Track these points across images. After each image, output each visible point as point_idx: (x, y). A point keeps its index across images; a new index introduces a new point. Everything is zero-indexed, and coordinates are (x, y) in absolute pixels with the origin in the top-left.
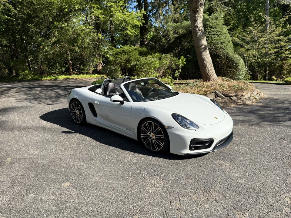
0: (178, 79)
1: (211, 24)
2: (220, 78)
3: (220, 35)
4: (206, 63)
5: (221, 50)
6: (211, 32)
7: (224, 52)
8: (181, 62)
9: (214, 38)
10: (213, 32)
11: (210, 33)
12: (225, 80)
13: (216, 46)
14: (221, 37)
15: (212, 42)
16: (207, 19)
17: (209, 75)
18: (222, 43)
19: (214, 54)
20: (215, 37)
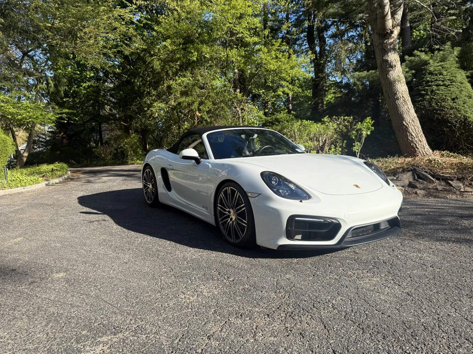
0: (358, 156)
1: (432, 69)
2: (437, 152)
3: (449, 85)
4: (406, 124)
5: (452, 112)
6: (432, 82)
7: (459, 115)
8: (366, 127)
9: (438, 92)
10: (436, 80)
11: (430, 83)
12: (448, 157)
13: (441, 105)
14: (452, 89)
15: (433, 98)
16: (426, 61)
17: (415, 146)
18: (453, 99)
19: (438, 119)
20: (438, 90)
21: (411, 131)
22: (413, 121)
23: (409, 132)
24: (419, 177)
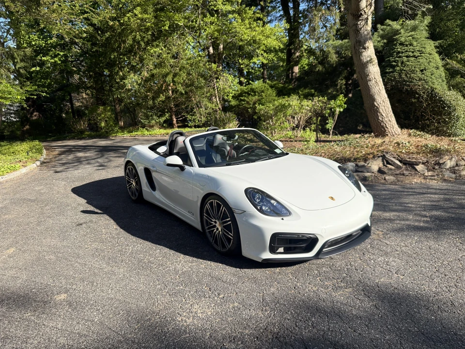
0: (331, 133)
1: (403, 39)
2: (405, 131)
3: (418, 56)
4: (377, 105)
5: (420, 83)
6: (402, 52)
7: (427, 87)
8: (339, 104)
9: (408, 63)
10: (406, 51)
11: (401, 54)
12: (415, 136)
13: (410, 77)
14: (421, 61)
15: (403, 70)
16: (398, 31)
17: (384, 126)
18: (422, 71)
19: (407, 90)
20: (408, 61)
21: (381, 111)
22: (383, 101)
23: (380, 113)
24: (388, 163)
